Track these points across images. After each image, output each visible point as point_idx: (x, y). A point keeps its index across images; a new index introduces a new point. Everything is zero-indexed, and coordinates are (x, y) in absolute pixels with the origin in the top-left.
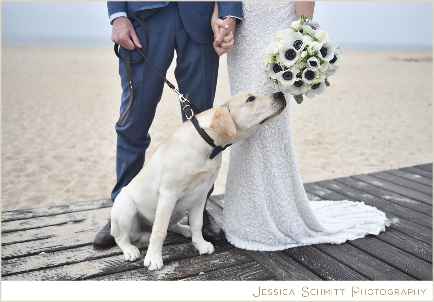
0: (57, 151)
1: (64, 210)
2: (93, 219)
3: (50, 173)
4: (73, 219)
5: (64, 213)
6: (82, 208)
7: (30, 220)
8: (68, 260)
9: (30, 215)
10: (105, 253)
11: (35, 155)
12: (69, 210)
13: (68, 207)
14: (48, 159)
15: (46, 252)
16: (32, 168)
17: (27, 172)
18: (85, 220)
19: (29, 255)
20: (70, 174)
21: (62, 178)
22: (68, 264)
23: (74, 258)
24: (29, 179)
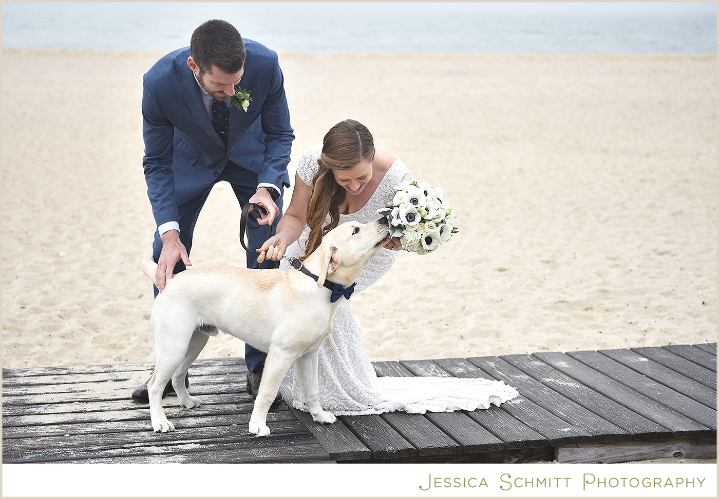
0: (111, 303)
1: (106, 369)
2: (138, 379)
3: (95, 335)
4: (114, 378)
5: (105, 372)
6: (128, 368)
7: (65, 376)
8: (102, 408)
9: (65, 372)
10: (142, 406)
11: (76, 307)
12: (112, 369)
13: (111, 366)
14: (95, 314)
15: (79, 402)
16: (69, 325)
17: (63, 331)
18: (128, 379)
19: (62, 403)
20: (127, 336)
21: (113, 341)
22: (100, 411)
23: (108, 407)
24: (65, 341)
